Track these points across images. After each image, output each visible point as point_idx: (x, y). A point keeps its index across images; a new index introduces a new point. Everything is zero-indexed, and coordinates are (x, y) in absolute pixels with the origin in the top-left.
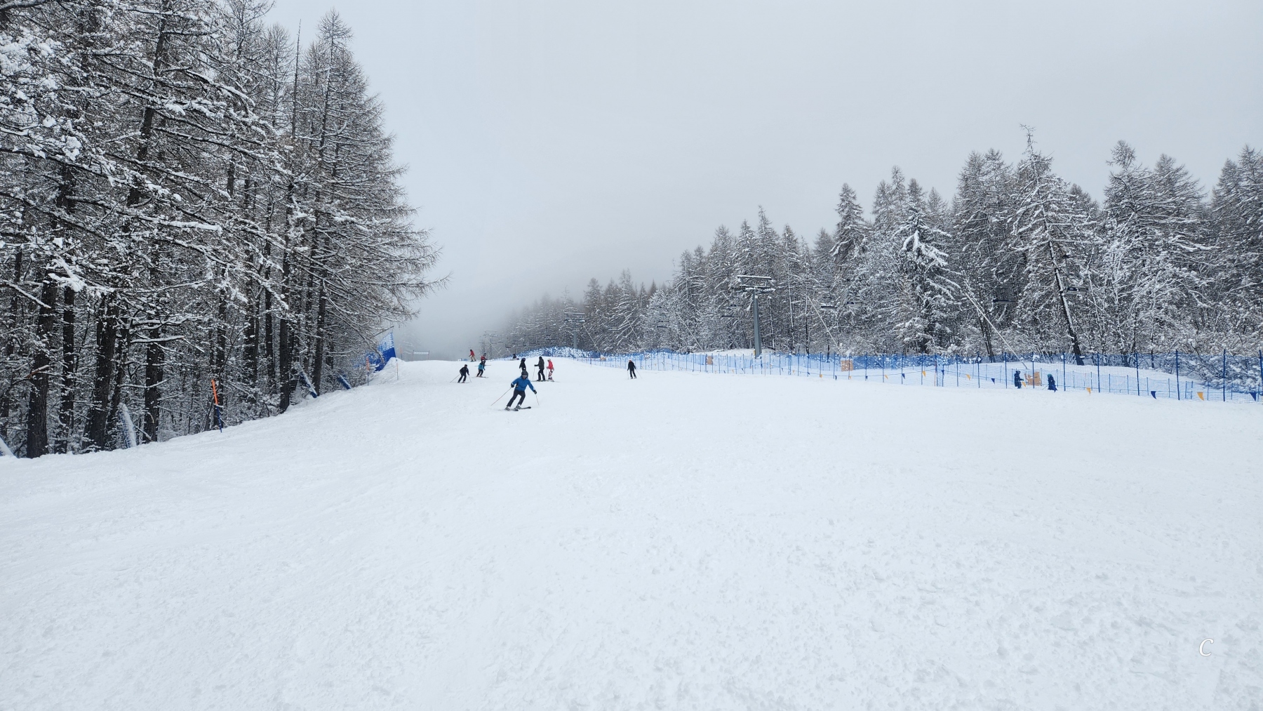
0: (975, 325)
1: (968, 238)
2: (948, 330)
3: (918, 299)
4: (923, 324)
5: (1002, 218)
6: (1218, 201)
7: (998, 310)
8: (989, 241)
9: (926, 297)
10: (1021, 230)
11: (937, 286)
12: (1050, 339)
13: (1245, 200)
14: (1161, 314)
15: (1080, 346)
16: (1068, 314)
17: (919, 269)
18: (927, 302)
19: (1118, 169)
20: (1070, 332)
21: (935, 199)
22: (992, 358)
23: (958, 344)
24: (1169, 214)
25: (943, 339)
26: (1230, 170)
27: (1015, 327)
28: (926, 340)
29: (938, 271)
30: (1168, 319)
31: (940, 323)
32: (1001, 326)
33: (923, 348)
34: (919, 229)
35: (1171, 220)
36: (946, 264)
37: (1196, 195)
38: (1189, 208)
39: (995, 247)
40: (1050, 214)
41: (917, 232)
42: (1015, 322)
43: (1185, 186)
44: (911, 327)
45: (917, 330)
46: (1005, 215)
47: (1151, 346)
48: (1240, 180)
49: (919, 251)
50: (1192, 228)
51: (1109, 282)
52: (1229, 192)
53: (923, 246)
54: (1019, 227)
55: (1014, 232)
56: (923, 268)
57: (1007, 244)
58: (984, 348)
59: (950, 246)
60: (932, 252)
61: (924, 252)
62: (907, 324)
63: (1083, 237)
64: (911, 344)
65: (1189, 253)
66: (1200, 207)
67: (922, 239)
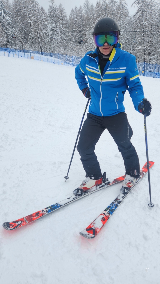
0: (19, 42)
1: (17, 15)
2: (13, 42)
3: (4, 32)
4: (6, 39)
5: (25, 11)
6: (70, 19)
7: (25, 38)
8: (22, 18)
9: (6, 31)
10: (29, 16)
11: (9, 28)
12: (36, 48)
13: (75, 19)
15: (42, 51)
16: (40, 42)
17: (4, 22)
18: (7, 33)
19: (51, 4)
20: (40, 47)
22: (24, 51)
23: (15, 46)
24: (61, 20)
25: (12, 45)
26: (72, 11)
27: (28, 44)
28: (7, 44)
29: (9, 24)
31: (11, 40)
32: (26, 43)
33: (7, 46)
34: (3, 9)
36: (11, 22)
37: (66, 16)
38: (65, 19)
39: (23, 20)
40: (36, 13)
41: (3, 10)
42: (28, 42)
43: (64, 13)
44: (3, 40)
45: (5, 41)
47: (56, 52)
48: (74, 14)
49: (4, 16)
50: (65, 24)
51: (48, 35)
52: (72, 17)
53: (5, 15)
57: (26, 19)
58: (21, 48)
59: (12, 17)
60: (7, 18)
61: (5, 17)
63: (43, 22)
64: (3, 45)
67: (4, 13)
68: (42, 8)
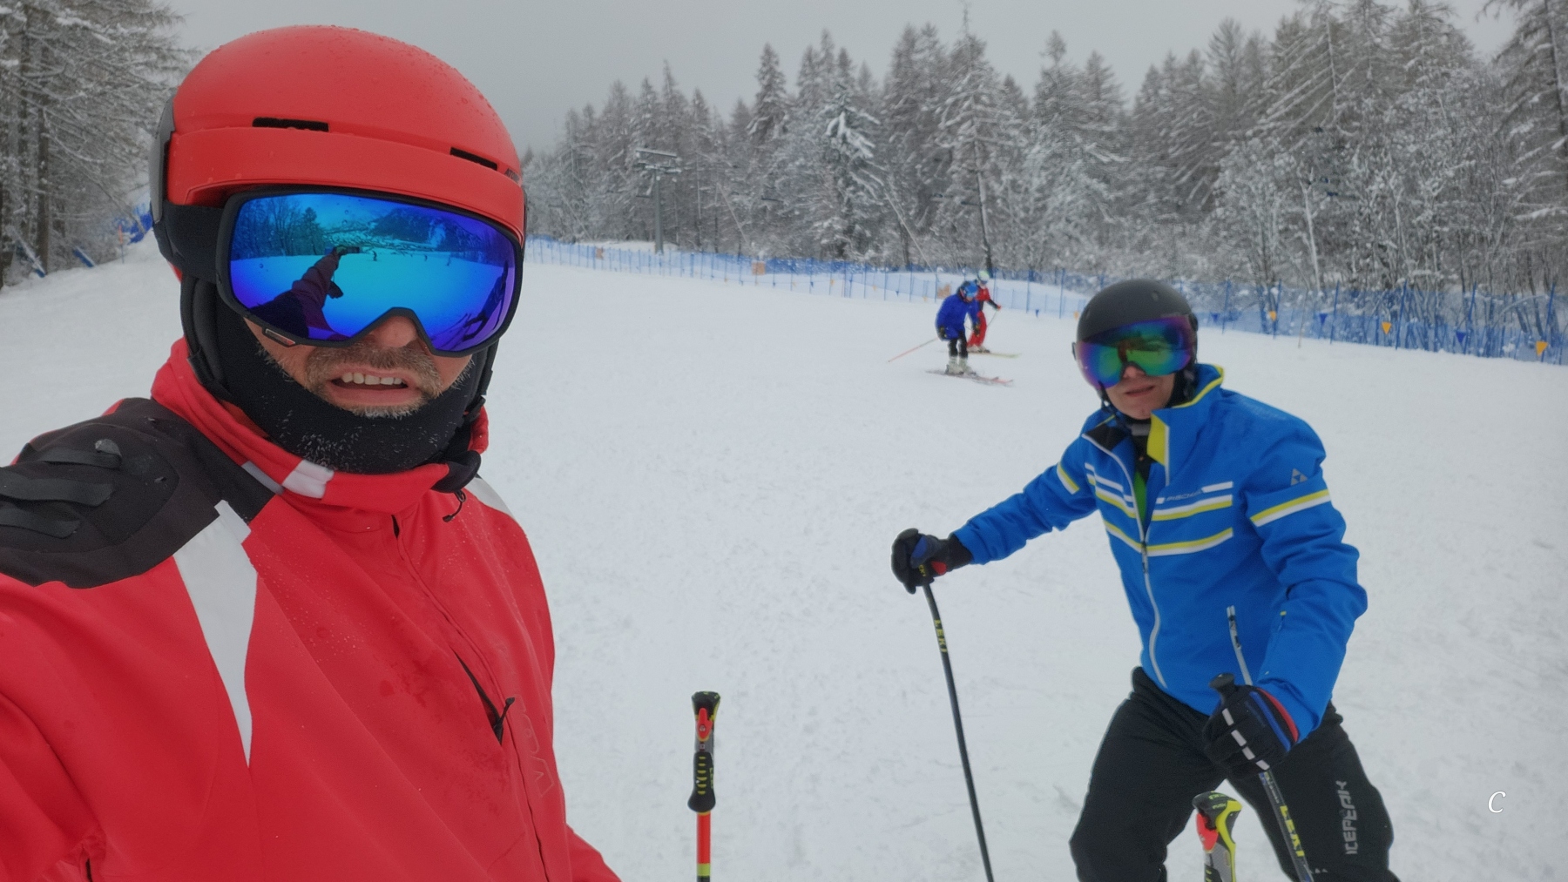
0: (895, 229)
1: (896, 125)
2: (868, 233)
3: (840, 196)
4: (842, 225)
5: (932, 107)
6: (1140, 109)
7: (919, 213)
8: (917, 132)
9: (848, 194)
10: (949, 123)
11: (860, 181)
12: (965, 249)
13: (1162, 110)
14: (1070, 228)
15: (993, 259)
16: (985, 222)
17: (843, 160)
18: (849, 200)
19: (1049, 63)
20: (986, 243)
21: (866, 75)
22: (910, 267)
23: (877, 249)
24: (1091, 119)
25: (862, 244)
26: (1152, 77)
27: (933, 234)
28: (844, 244)
29: (862, 164)
30: (1076, 233)
31: (861, 224)
32: (922, 232)
33: (841, 253)
34: (846, 111)
35: (1092, 126)
36: (871, 155)
37: (1119, 100)
38: (1112, 113)
39: (921, 140)
40: (979, 107)
41: (843, 115)
42: (934, 228)
43: (1109, 90)
44: (830, 228)
45: (836, 232)
46: (936, 103)
47: (1056, 262)
48: (1160, 88)
49: (844, 137)
50: (1110, 136)
51: (1027, 190)
52: (1148, 100)
53: (849, 132)
54: (948, 119)
55: (942, 126)
56: (847, 158)
57: (935, 138)
58: (901, 256)
59: (875, 135)
60: (858, 141)
61: (849, 140)
62: (826, 224)
63: (1009, 137)
64: (828, 247)
65: (1103, 164)
66: (1122, 114)
67: (848, 123)
68: (1009, 83)
